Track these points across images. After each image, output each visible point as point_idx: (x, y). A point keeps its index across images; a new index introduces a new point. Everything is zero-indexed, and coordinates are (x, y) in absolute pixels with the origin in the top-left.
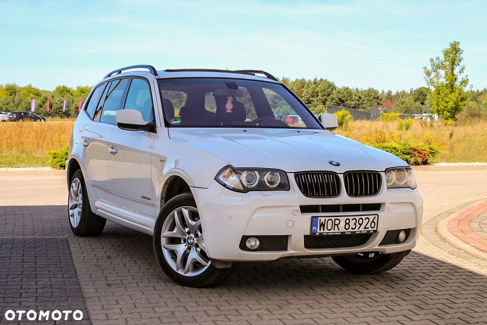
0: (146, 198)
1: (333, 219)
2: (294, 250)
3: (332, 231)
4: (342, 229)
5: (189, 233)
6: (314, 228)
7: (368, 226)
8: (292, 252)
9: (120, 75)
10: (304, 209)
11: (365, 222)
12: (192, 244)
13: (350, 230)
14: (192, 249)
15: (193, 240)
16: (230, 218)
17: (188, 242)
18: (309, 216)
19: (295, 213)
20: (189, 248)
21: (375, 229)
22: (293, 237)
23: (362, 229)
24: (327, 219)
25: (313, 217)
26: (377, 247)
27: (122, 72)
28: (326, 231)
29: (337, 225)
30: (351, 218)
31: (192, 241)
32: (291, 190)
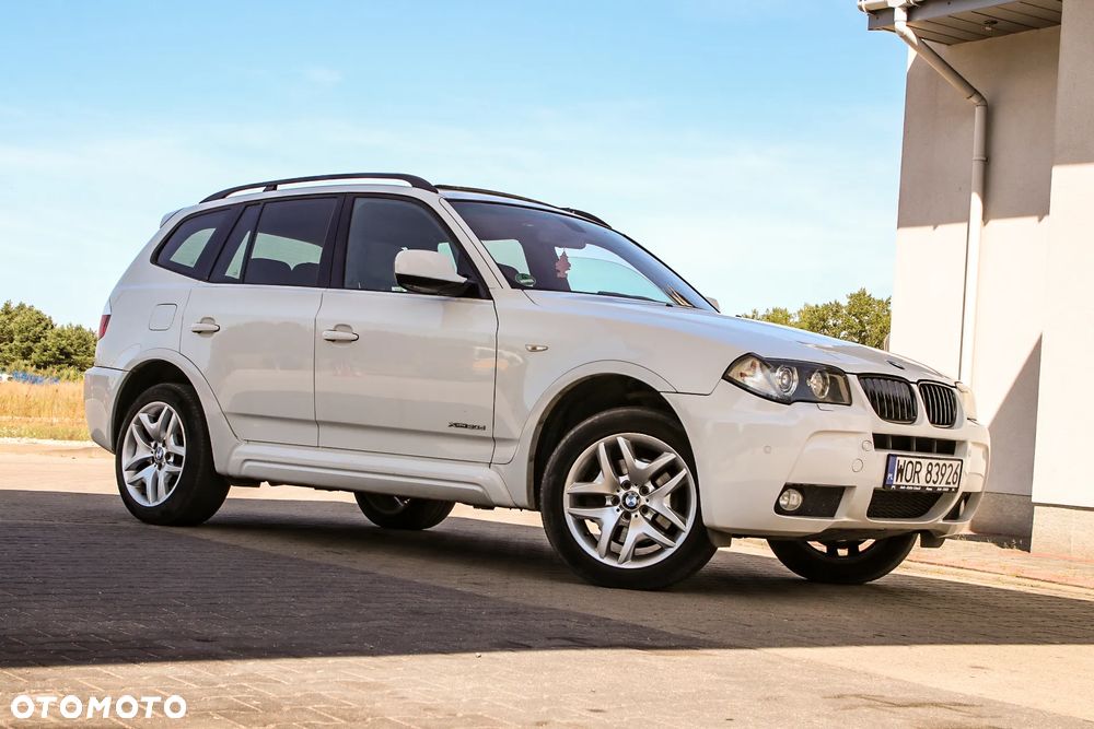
0: (466, 426)
1: (914, 460)
2: (849, 515)
3: (911, 483)
4: (923, 483)
5: (627, 485)
6: (890, 475)
7: (950, 480)
8: (845, 519)
9: (272, 194)
10: (880, 441)
11: (949, 470)
12: (635, 507)
13: (931, 484)
14: (633, 515)
15: (638, 498)
16: (768, 449)
17: (624, 504)
18: (885, 453)
19: (866, 445)
20: (627, 516)
21: (956, 486)
22: (857, 490)
23: (943, 484)
24: (908, 460)
25: (889, 456)
26: (941, 522)
27: (279, 187)
28: (904, 483)
29: (918, 472)
30: (934, 462)
31: (634, 501)
32: (853, 405)
